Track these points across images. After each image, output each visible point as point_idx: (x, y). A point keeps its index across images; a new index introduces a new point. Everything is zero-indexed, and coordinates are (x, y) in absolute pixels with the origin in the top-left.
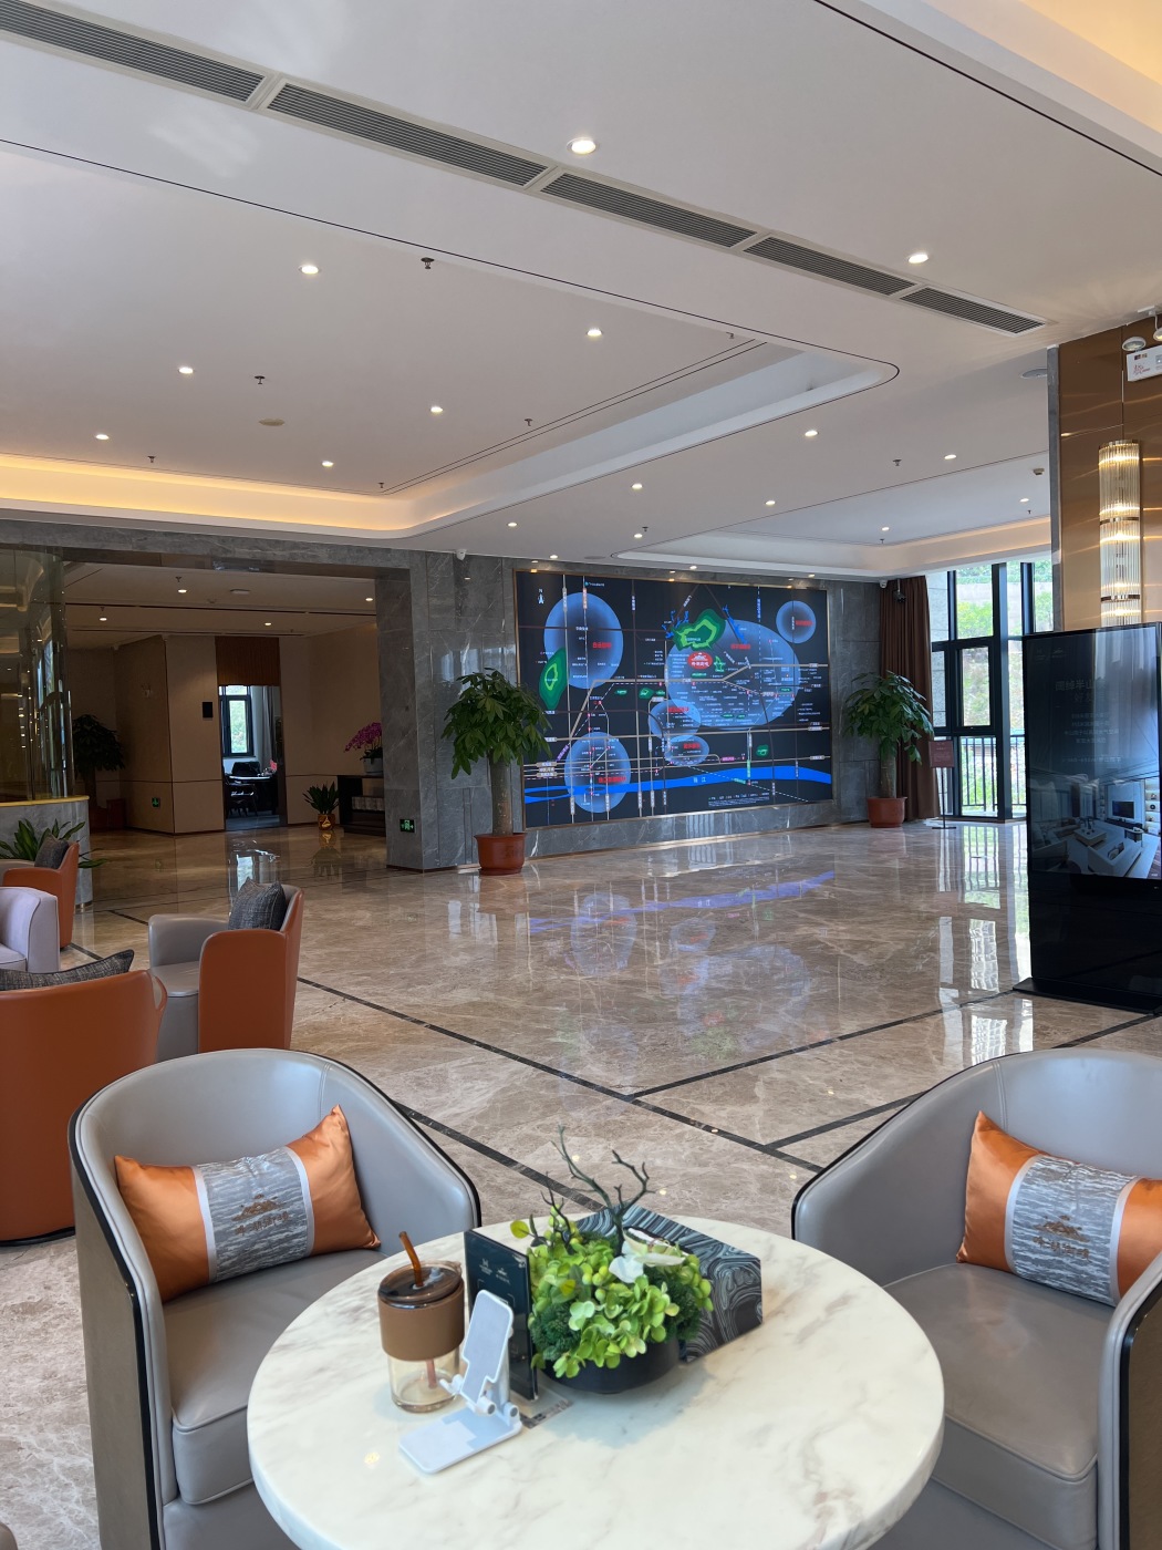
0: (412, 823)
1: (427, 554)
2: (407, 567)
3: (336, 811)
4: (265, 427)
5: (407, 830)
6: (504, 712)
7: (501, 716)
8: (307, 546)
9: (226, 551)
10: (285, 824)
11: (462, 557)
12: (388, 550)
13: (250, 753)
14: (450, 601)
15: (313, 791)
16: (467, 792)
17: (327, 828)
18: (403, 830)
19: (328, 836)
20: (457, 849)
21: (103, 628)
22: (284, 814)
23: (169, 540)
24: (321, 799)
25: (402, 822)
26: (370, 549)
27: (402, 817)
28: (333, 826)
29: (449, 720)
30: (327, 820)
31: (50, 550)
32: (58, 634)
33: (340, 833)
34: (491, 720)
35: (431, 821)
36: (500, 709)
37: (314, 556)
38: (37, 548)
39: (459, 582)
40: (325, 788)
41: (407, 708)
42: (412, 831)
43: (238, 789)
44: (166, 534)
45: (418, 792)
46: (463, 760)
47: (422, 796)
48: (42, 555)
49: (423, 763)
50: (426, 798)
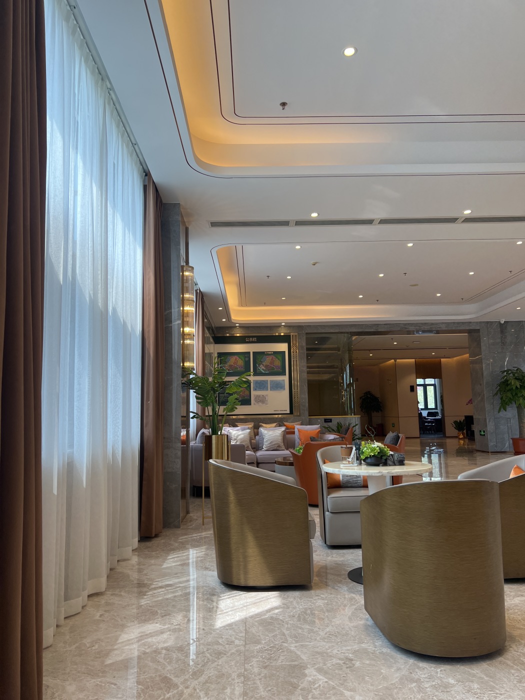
0: (484, 432)
1: (487, 322)
2: (479, 328)
3: (465, 431)
4: (412, 287)
5: (482, 435)
6: (520, 385)
7: (519, 387)
8: (437, 324)
9: (406, 328)
10: (445, 437)
11: (503, 322)
12: (471, 322)
13: (436, 408)
14: (499, 340)
15: (455, 422)
16: (509, 420)
17: (462, 438)
18: (481, 435)
19: (462, 442)
20: (505, 444)
21: (371, 358)
22: (444, 433)
23: (386, 326)
24: (459, 426)
25: (480, 431)
26: (462, 323)
27: (480, 429)
28: (464, 438)
29: (497, 389)
30: (461, 435)
31: (347, 333)
32: (350, 361)
33: (467, 440)
34: (514, 388)
35: (492, 431)
36: (518, 384)
37: (439, 327)
38: (344, 333)
39: (502, 332)
40: (460, 421)
41: (481, 385)
42: (484, 435)
43: (429, 422)
44: (385, 324)
45: (486, 419)
46: (504, 405)
47: (488, 421)
48: (346, 335)
49: (488, 407)
50: (489, 421)
